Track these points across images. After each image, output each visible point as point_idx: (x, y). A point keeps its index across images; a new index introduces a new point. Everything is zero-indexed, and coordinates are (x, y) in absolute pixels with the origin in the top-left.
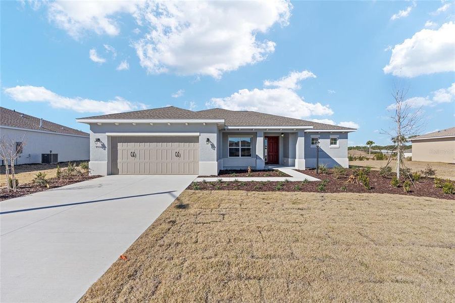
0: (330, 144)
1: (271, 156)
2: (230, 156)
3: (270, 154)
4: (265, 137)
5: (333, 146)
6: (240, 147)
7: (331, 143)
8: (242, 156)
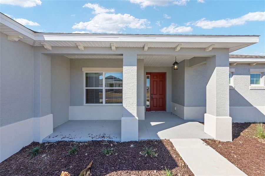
0: (250, 83)
1: (155, 100)
2: (87, 102)
3: (154, 96)
4: (147, 73)
5: (254, 86)
6: (104, 88)
7: (252, 82)
8: (107, 102)
